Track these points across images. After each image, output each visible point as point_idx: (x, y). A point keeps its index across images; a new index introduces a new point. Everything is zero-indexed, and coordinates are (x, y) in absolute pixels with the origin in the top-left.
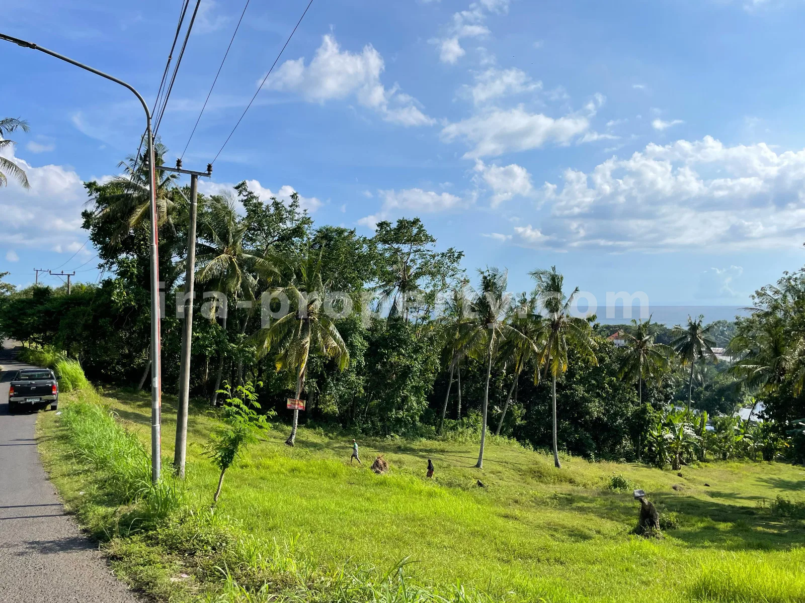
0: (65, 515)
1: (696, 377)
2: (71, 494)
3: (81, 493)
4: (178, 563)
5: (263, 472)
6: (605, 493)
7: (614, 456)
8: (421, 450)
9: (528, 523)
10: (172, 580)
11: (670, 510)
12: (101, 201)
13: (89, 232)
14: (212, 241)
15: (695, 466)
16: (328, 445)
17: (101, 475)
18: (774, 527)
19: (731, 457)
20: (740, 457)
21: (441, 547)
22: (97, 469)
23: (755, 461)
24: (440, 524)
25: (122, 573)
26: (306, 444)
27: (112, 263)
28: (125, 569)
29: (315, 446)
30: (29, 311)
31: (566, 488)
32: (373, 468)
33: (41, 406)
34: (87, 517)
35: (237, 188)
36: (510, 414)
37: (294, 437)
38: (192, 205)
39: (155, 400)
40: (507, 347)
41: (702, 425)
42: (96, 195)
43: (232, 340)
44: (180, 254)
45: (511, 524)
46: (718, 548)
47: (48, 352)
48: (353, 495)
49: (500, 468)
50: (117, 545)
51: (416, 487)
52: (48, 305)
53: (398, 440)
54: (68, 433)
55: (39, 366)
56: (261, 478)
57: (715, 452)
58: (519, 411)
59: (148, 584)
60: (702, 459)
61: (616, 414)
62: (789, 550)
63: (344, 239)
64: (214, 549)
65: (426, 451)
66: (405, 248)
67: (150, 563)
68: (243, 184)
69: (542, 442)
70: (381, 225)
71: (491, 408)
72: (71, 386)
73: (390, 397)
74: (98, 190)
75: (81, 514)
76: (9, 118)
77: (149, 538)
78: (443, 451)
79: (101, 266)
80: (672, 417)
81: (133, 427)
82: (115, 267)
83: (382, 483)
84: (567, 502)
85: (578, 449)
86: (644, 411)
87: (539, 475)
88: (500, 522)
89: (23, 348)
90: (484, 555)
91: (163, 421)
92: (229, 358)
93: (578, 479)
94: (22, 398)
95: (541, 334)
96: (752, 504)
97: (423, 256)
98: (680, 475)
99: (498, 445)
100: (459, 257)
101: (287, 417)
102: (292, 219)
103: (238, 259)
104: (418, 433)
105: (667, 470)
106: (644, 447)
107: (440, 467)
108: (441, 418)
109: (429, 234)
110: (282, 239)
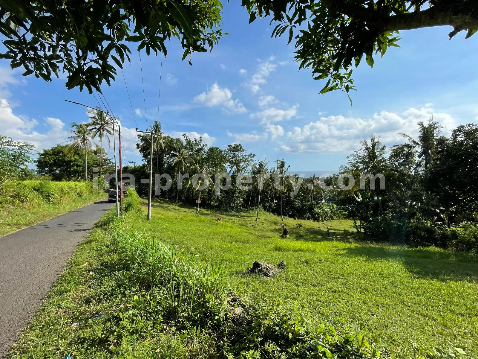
0: (94, 225)
6: (294, 228)
8: (240, 216)
12: (142, 140)
13: (139, 150)
14: (176, 152)
15: (330, 221)
16: (210, 214)
19: (342, 218)
26: (202, 213)
27: (146, 159)
29: (206, 214)
35: (183, 135)
36: (271, 205)
37: (198, 211)
41: (333, 208)
42: (140, 138)
49: (263, 221)
53: (234, 213)
57: (337, 217)
58: (273, 204)
60: (333, 219)
61: (304, 205)
66: (237, 153)
68: (185, 134)
69: (279, 214)
70: (229, 146)
73: (230, 200)
74: (141, 137)
78: (246, 216)
79: (143, 160)
85: (292, 216)
86: (313, 204)
87: (276, 223)
93: (288, 224)
94: (111, 199)
97: (242, 156)
98: (323, 224)
99: (266, 214)
100: (254, 156)
101: (196, 205)
102: (201, 145)
103: (183, 157)
104: (240, 211)
105: (320, 222)
106: (313, 215)
107: (244, 221)
108: (248, 206)
109: (244, 149)
110: (197, 151)
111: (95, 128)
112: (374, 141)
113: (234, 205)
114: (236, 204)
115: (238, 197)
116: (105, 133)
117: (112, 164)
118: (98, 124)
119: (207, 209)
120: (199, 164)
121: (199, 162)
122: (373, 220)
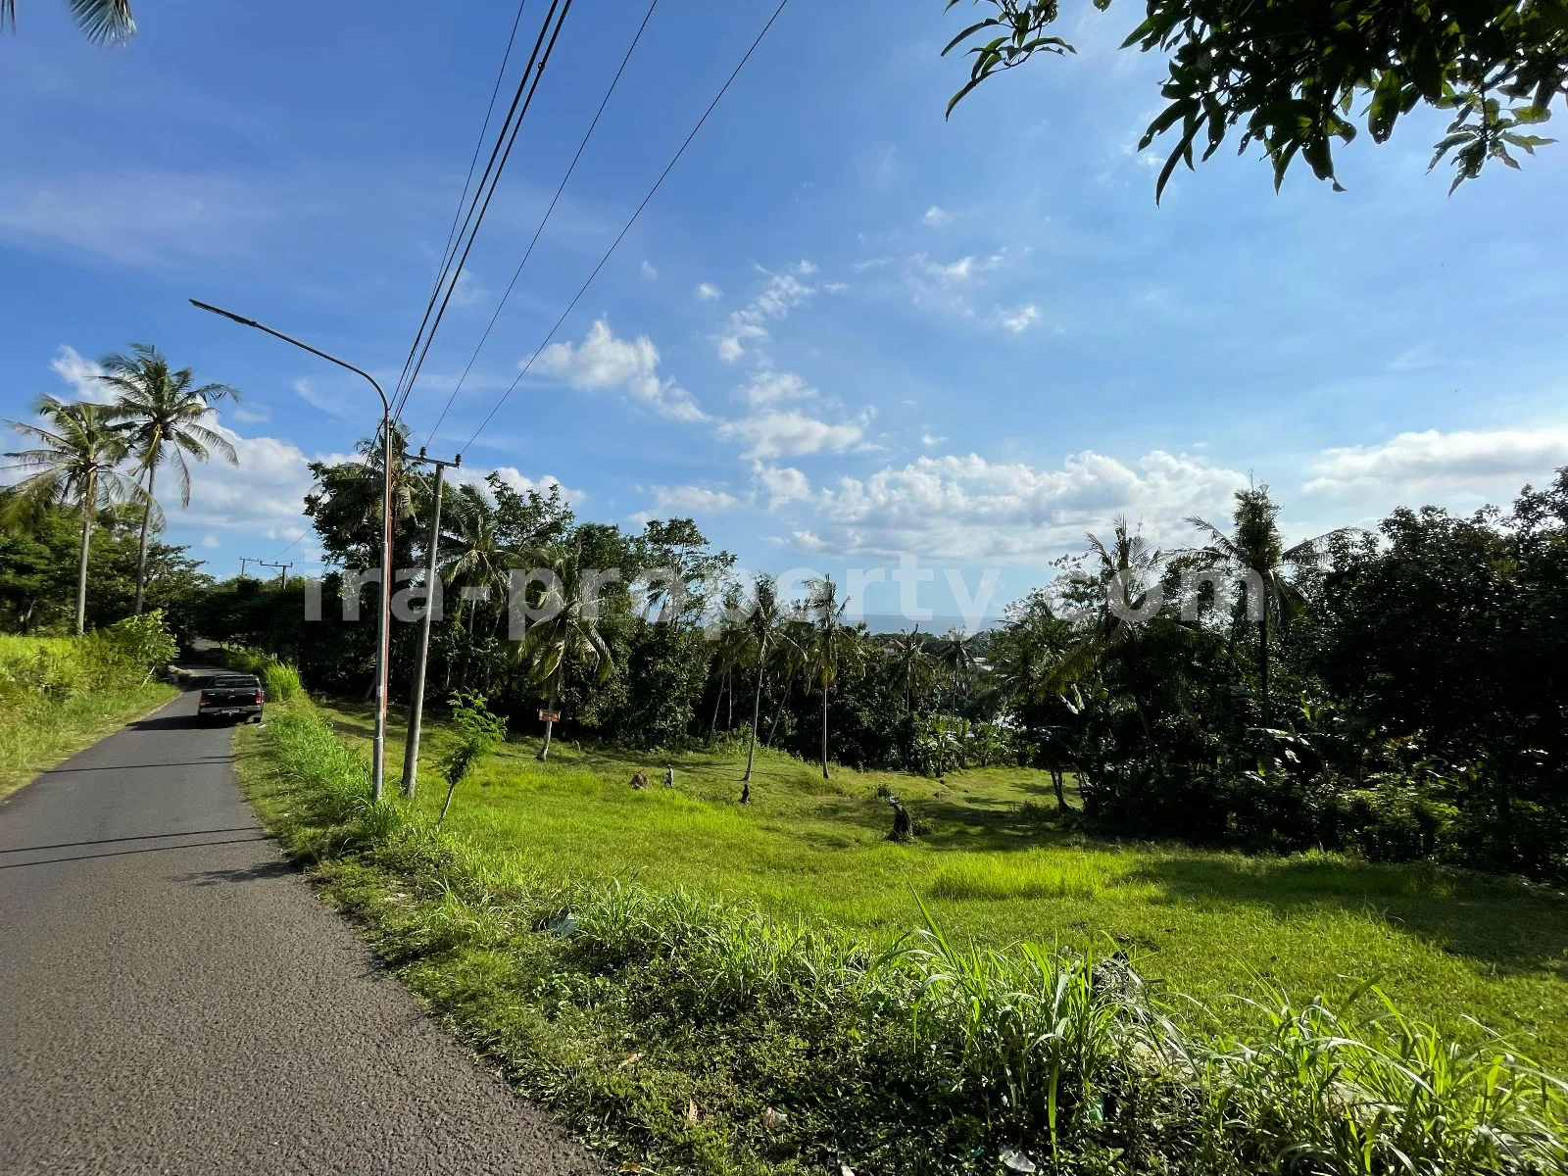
0: (266, 838)
1: (961, 685)
2: (273, 816)
3: (286, 815)
4: (395, 883)
5: (507, 791)
6: (868, 802)
7: (880, 765)
8: (687, 764)
9: (790, 833)
10: (386, 899)
11: (926, 816)
12: (329, 485)
13: (313, 519)
14: (461, 535)
15: (957, 773)
16: (584, 760)
17: (311, 794)
18: (1021, 830)
19: (989, 763)
20: (997, 763)
21: (694, 862)
22: (307, 788)
23: (1010, 767)
24: (696, 839)
25: (330, 897)
26: (560, 759)
27: (340, 555)
28: (334, 892)
29: (570, 760)
30: (232, 607)
31: (833, 798)
32: (632, 783)
33: (242, 718)
34: (291, 840)
35: (488, 478)
36: (781, 725)
37: (545, 753)
38: (436, 497)
39: (378, 710)
40: (778, 657)
41: (964, 733)
42: (323, 478)
43: (478, 644)
44: (422, 548)
45: (771, 836)
46: (964, 850)
47: (253, 655)
48: (607, 812)
49: (768, 781)
50: (325, 868)
51: (676, 803)
52: (255, 602)
53: (663, 753)
54: (275, 748)
55: (242, 671)
56: (505, 797)
57: (975, 758)
58: (790, 721)
59: (358, 905)
60: (963, 766)
61: (885, 723)
62: (1026, 850)
63: (608, 536)
64: (437, 866)
65: (692, 764)
66: (677, 549)
67: (363, 884)
68: (495, 474)
69: (812, 753)
70: (651, 524)
71: (761, 719)
72: (280, 695)
73: (654, 707)
74: (325, 472)
75: (285, 838)
76: (217, 383)
77: (364, 858)
78: (708, 764)
79: (324, 558)
80: (936, 725)
81: (355, 742)
82: (342, 560)
83: (641, 800)
84: (831, 813)
85: (849, 760)
86: (911, 720)
87: (807, 786)
88: (761, 834)
89: (221, 650)
90: (738, 868)
91: (389, 735)
92: (474, 664)
93: (845, 789)
94: (217, 709)
95: (814, 642)
96: (1003, 808)
97: (696, 559)
98: (942, 782)
99: (768, 756)
100: (732, 560)
101: (539, 730)
102: (552, 513)
103: (490, 555)
104: (684, 746)
105: (931, 778)
106: (910, 755)
107: (706, 781)
108: (710, 729)
109: (703, 536)
110: (539, 534)
111: (129, 426)
112: (1124, 534)
113: (664, 725)
114: (671, 722)
115: (681, 701)
116: (170, 447)
117: (182, 567)
118: (145, 411)
119: (571, 742)
122: (1116, 770)
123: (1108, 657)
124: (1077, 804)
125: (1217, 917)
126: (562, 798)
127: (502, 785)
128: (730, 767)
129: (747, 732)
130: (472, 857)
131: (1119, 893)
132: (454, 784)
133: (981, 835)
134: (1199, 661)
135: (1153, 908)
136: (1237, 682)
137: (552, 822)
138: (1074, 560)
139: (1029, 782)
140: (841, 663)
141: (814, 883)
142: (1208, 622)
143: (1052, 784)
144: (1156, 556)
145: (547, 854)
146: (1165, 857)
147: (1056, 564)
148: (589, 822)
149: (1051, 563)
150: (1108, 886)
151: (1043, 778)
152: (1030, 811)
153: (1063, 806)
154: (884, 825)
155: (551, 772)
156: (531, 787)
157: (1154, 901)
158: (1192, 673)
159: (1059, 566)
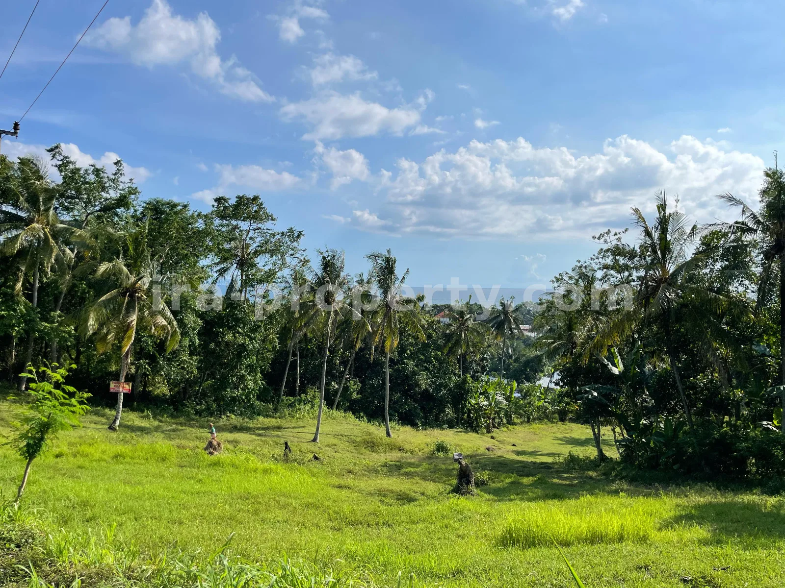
1: (508, 350)
5: (81, 461)
6: (429, 458)
7: (438, 423)
8: (258, 429)
9: (361, 490)
11: (484, 469)
15: (505, 429)
16: (157, 429)
18: (566, 479)
19: (534, 419)
20: (540, 419)
21: (274, 522)
23: (552, 422)
24: (274, 499)
26: (131, 429)
29: (142, 430)
31: (396, 455)
32: (206, 449)
35: (49, 151)
36: (346, 389)
37: (118, 422)
40: (344, 325)
41: (511, 392)
43: (45, 319)
45: (344, 493)
46: (521, 499)
48: (184, 478)
49: (335, 441)
51: (251, 465)
53: (234, 419)
56: (79, 467)
57: (521, 416)
58: (354, 386)
60: (510, 422)
61: (441, 385)
63: (176, 212)
64: (18, 546)
65: (263, 429)
66: (244, 225)
68: (57, 147)
69: (375, 414)
70: (219, 200)
71: (328, 384)
73: (225, 376)
78: (279, 428)
80: (486, 386)
83: (217, 464)
84: (396, 469)
85: (407, 419)
86: (465, 381)
87: (372, 445)
88: (334, 492)
90: (317, 526)
92: (41, 338)
93: (406, 447)
95: (376, 313)
96: (549, 460)
97: (262, 234)
98: (492, 437)
99: (334, 419)
100: (299, 236)
101: (110, 400)
102: (116, 188)
103: (52, 230)
104: (254, 413)
105: (482, 434)
106: (464, 414)
107: (277, 444)
108: (279, 396)
109: (269, 211)
110: (105, 209)
112: (664, 210)
113: (236, 393)
114: (243, 389)
115: (251, 369)
119: (143, 411)
120: (124, 256)
121: (126, 250)
122: (651, 423)
123: (647, 322)
124: (613, 453)
125: (762, 553)
126: (137, 466)
127: (75, 456)
128: (300, 430)
129: (314, 397)
130: (55, 538)
131: (672, 535)
132: (30, 460)
133: (534, 485)
134: (727, 324)
135: (704, 549)
136: (758, 342)
137: (129, 490)
138: (616, 234)
139: (568, 435)
140: (402, 332)
141: (389, 537)
142: (736, 288)
143: (592, 437)
144: (693, 230)
145: (128, 522)
146: (701, 500)
147: (599, 238)
148: (166, 488)
149: (594, 238)
150: (659, 529)
151: (583, 431)
152: (573, 462)
153: (602, 457)
154: (444, 478)
155: (125, 441)
156: (105, 457)
157: (705, 542)
158: (721, 335)
159: (602, 240)
